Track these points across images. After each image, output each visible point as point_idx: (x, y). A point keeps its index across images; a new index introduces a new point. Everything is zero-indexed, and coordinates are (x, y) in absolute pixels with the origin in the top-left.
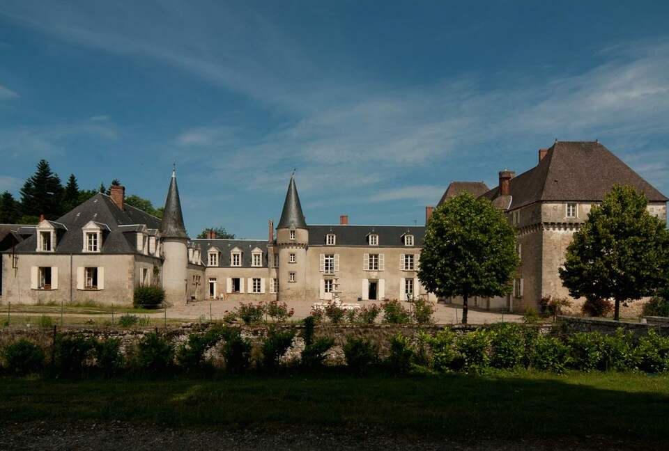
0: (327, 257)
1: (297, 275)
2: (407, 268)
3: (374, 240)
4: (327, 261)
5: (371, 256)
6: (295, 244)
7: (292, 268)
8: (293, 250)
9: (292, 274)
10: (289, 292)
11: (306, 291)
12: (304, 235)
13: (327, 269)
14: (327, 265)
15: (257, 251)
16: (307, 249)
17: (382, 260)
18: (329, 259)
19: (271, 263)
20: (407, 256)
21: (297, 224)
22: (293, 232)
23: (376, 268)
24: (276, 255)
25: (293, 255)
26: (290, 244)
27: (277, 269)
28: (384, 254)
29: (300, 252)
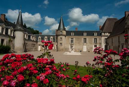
0: (71, 39)
1: (63, 44)
2: (95, 42)
3: (85, 34)
4: (71, 40)
5: (84, 39)
6: (62, 35)
7: (61, 42)
8: (61, 37)
9: (61, 44)
10: (60, 49)
11: (65, 49)
12: (64, 33)
13: (71, 42)
14: (71, 41)
15: (52, 37)
16: (65, 37)
17: (87, 40)
18: (72, 39)
19: (56, 41)
20: (95, 39)
21: (62, 29)
22: (61, 31)
23: (85, 42)
24: (57, 38)
25: (61, 38)
26: (60, 35)
27: (57, 42)
28: (88, 38)
29: (63, 37)
